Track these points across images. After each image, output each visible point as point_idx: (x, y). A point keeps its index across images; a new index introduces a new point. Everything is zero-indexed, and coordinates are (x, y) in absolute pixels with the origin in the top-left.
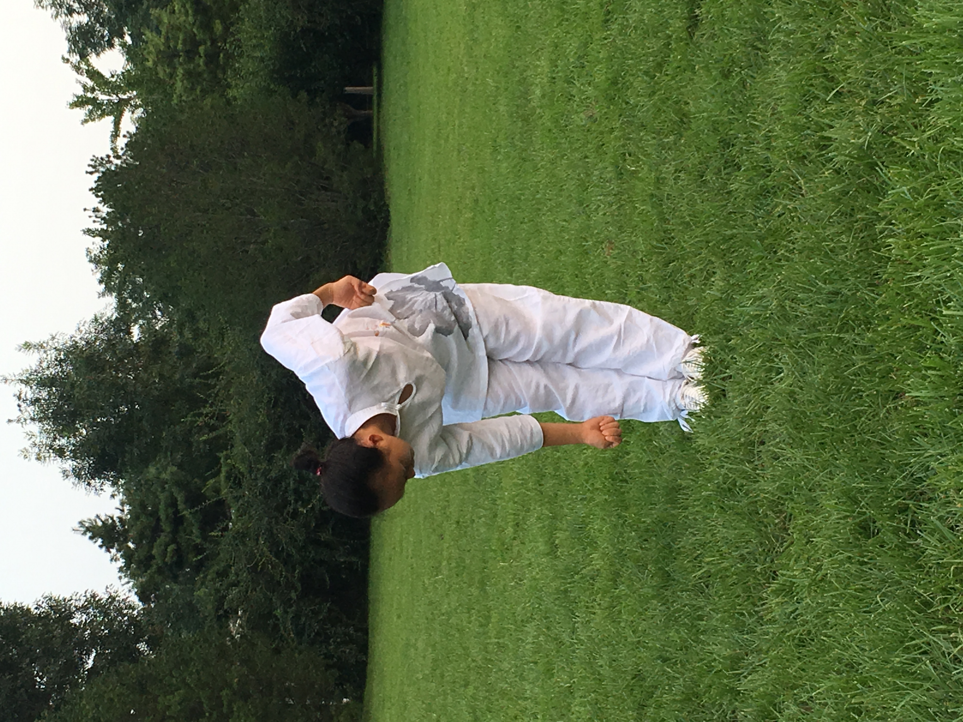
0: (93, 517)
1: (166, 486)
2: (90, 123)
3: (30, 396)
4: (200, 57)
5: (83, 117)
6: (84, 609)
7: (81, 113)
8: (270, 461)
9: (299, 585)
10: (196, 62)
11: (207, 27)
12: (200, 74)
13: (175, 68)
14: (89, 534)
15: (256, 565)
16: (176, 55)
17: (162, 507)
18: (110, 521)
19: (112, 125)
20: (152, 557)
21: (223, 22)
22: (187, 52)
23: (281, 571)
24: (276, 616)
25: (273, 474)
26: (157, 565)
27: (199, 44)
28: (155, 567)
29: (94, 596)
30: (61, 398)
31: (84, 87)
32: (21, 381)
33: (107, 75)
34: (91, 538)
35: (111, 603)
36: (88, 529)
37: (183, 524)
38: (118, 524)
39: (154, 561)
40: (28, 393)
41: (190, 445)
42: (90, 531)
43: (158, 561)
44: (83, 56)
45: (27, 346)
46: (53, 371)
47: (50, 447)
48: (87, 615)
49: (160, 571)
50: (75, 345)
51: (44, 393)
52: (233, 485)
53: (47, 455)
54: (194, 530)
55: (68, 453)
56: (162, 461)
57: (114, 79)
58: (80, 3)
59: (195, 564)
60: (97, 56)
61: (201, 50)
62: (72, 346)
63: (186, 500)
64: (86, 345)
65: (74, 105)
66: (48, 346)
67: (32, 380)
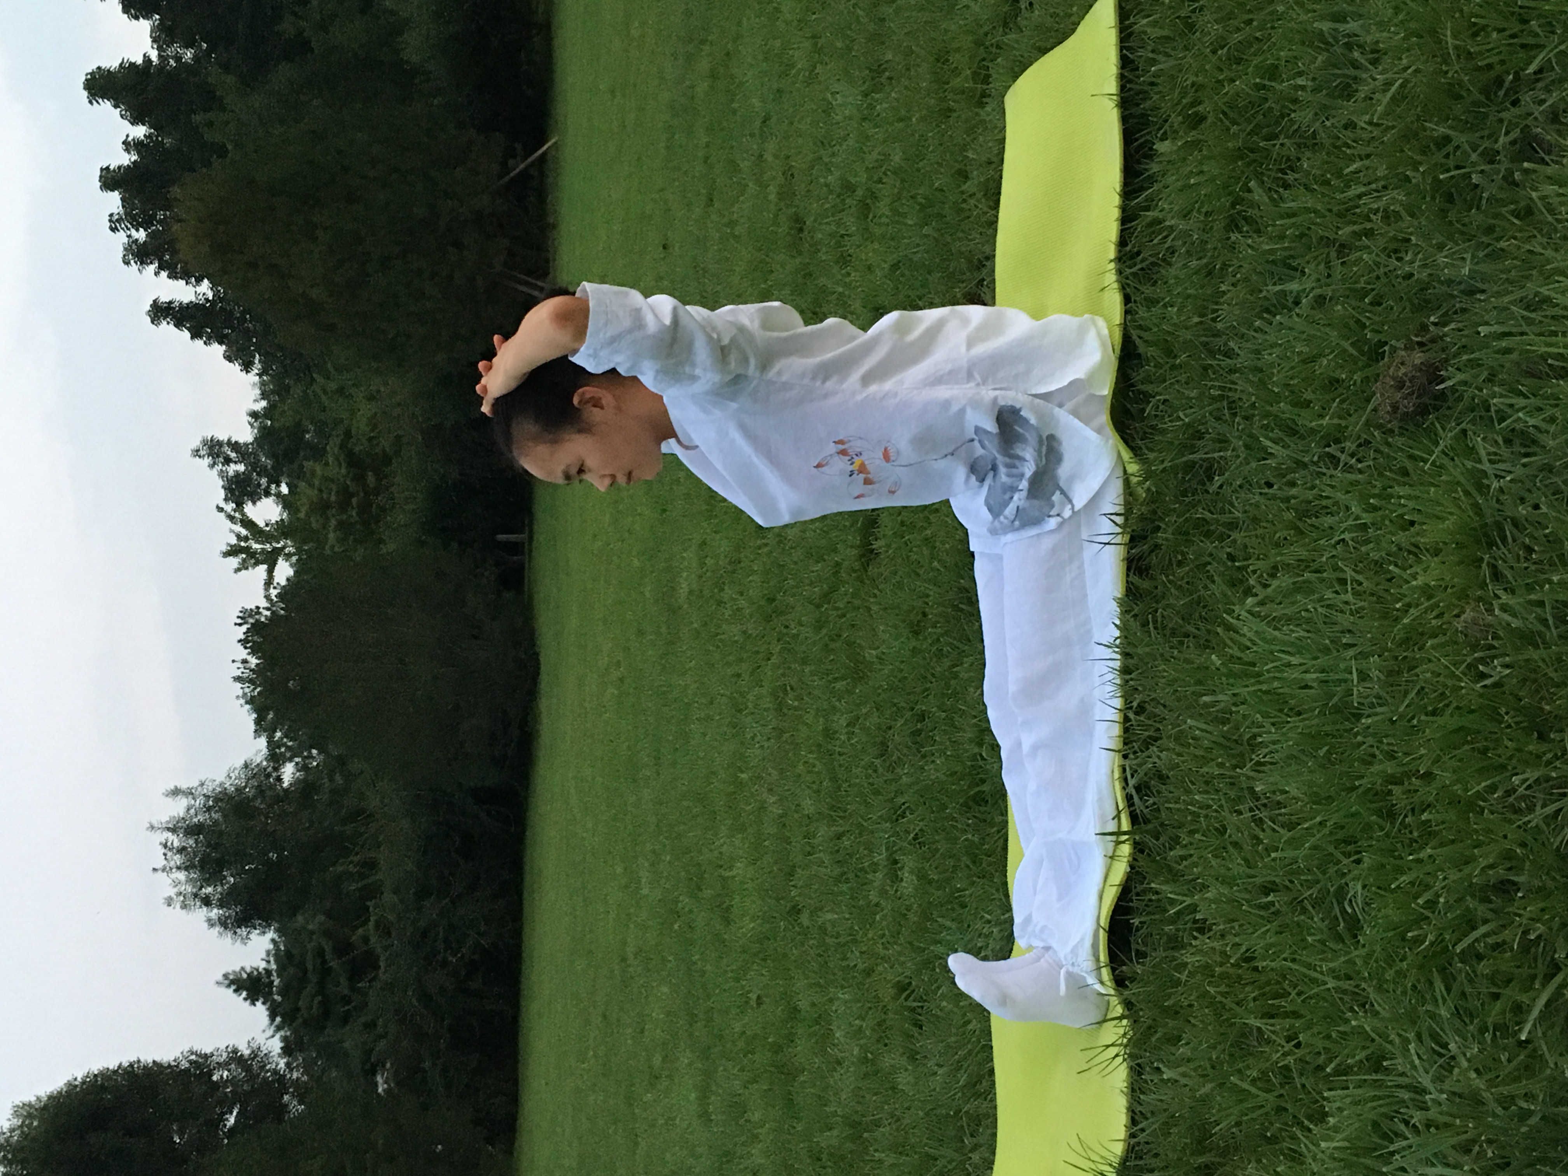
0: (238, 969)
1: (314, 936)
2: (243, 572)
3: (176, 844)
4: (353, 508)
5: (236, 566)
6: (225, 1065)
7: (234, 562)
8: (420, 909)
9: (448, 1036)
10: (349, 513)
11: (360, 478)
12: (352, 525)
13: (328, 519)
14: (233, 987)
15: (405, 1016)
16: (329, 506)
17: (309, 956)
18: (255, 973)
19: (265, 574)
20: (298, 1009)
21: (376, 474)
22: (340, 503)
23: (430, 1022)
24: (423, 1069)
25: (422, 924)
26: (303, 1017)
27: (352, 495)
28: (300, 1020)
29: (235, 1051)
30: (209, 845)
31: (238, 536)
32: (168, 829)
33: (261, 524)
34: (235, 991)
35: (253, 1059)
36: (233, 982)
37: (330, 975)
38: (263, 976)
39: (301, 1013)
40: (176, 841)
41: (340, 893)
42: (234, 984)
43: (304, 1013)
44: (239, 505)
45: (176, 792)
46: (201, 818)
47: (196, 895)
48: (229, 1071)
49: (306, 1023)
50: (224, 792)
51: (191, 842)
52: (382, 934)
53: (192, 904)
54: (342, 981)
55: (214, 902)
56: (311, 910)
57: (268, 528)
58: (237, 452)
59: (342, 1015)
60: (252, 505)
61: (354, 501)
62: (221, 793)
63: (334, 951)
64: (235, 792)
65: (227, 554)
66: (198, 793)
67: (179, 828)
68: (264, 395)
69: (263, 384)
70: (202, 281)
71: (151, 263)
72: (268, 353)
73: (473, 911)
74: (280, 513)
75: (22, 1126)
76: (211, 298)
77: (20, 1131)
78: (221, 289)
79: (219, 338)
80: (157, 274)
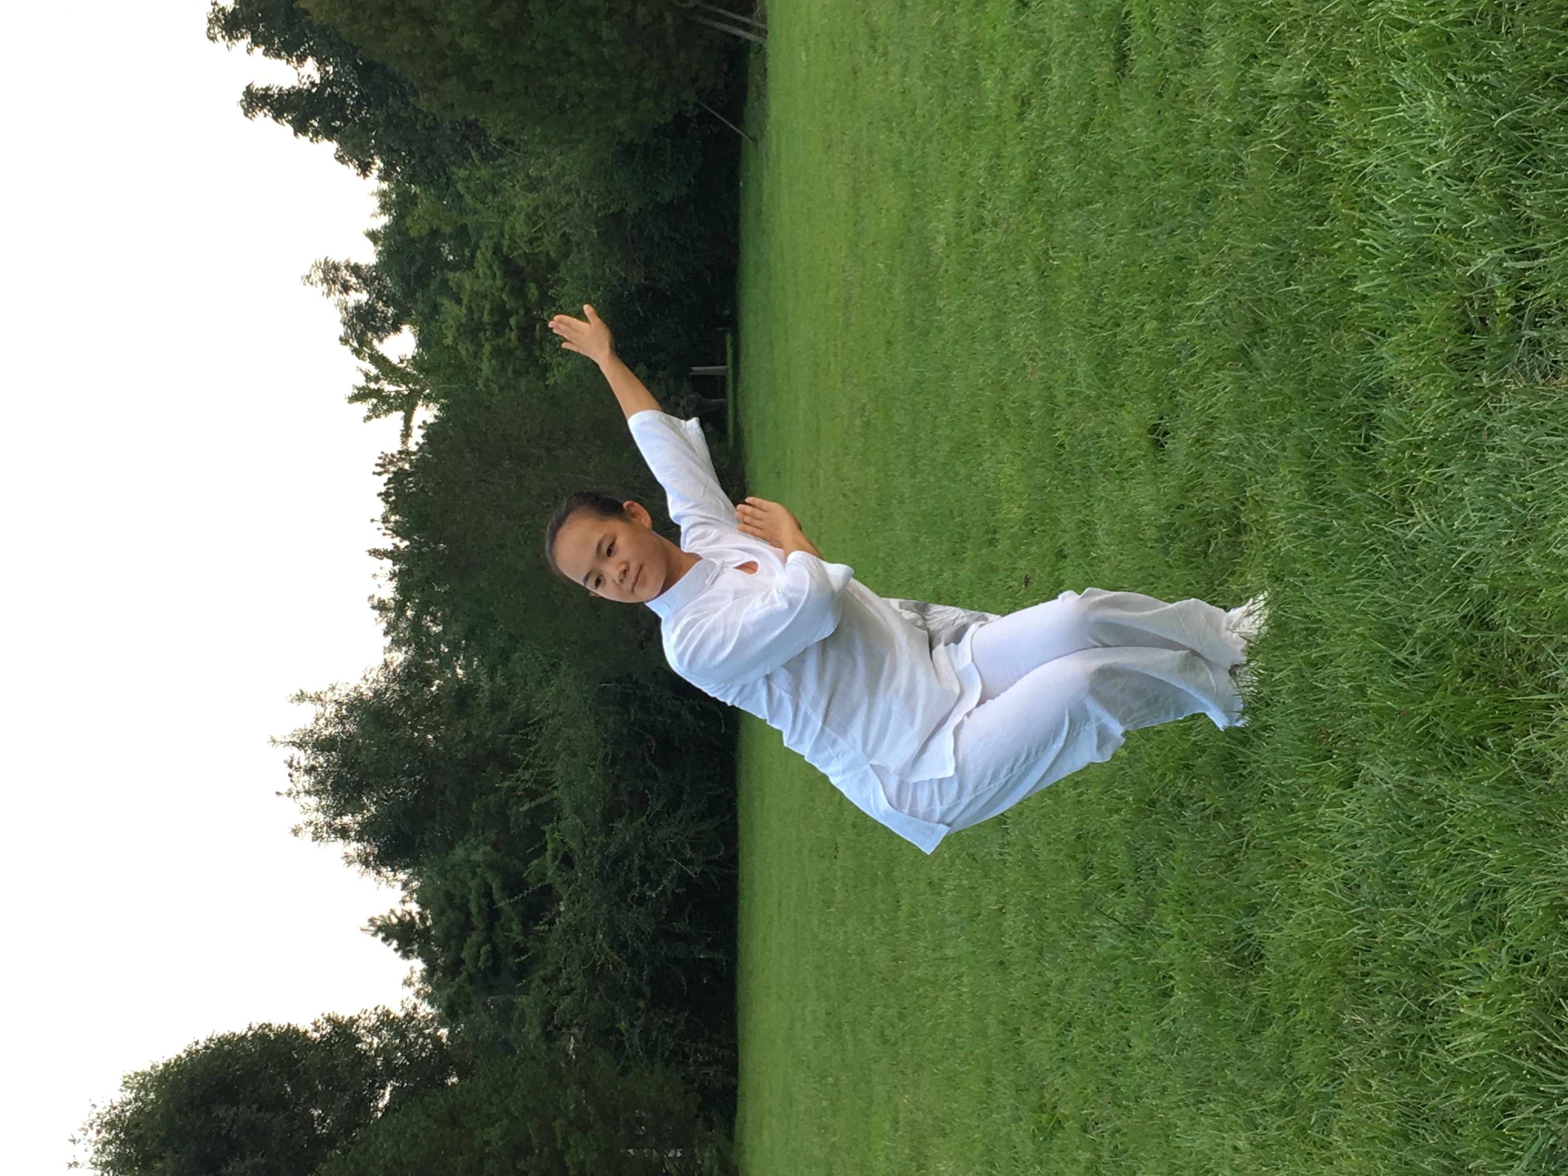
0: (386, 913)
1: (478, 870)
2: (374, 420)
3: (303, 763)
4: (511, 330)
5: (366, 413)
6: (374, 1031)
7: (363, 408)
8: (609, 831)
9: (647, 990)
10: (507, 336)
11: (519, 292)
12: (511, 352)
13: (480, 346)
14: (381, 935)
15: (594, 964)
16: (480, 327)
17: (472, 897)
18: (408, 918)
19: (402, 423)
20: (463, 962)
21: (540, 286)
22: (496, 325)
23: (625, 973)
24: (619, 1031)
25: (612, 849)
26: (467, 971)
27: (510, 314)
28: (464, 975)
29: (387, 1013)
30: (344, 764)
31: (367, 375)
32: (294, 744)
33: (395, 360)
34: (384, 940)
35: (409, 1022)
36: (380, 929)
37: (499, 919)
38: (418, 921)
39: (464, 967)
40: (303, 758)
41: (506, 819)
42: (382, 931)
43: (469, 965)
44: (364, 340)
45: (301, 697)
46: (331, 730)
47: (330, 826)
48: (380, 1038)
49: (471, 979)
50: (360, 698)
51: (321, 759)
52: (562, 865)
53: (325, 835)
54: (514, 926)
55: (352, 834)
56: (472, 840)
57: (403, 365)
58: (358, 277)
59: (515, 968)
60: (381, 340)
61: (513, 321)
62: (356, 699)
63: (504, 887)
64: (374, 697)
65: (354, 399)
66: (328, 699)
67: (307, 743)
68: (385, 207)
69: (383, 194)
70: (305, 60)
71: (242, 37)
72: (390, 149)
73: (676, 834)
74: (418, 346)
75: (136, 1100)
76: (318, 81)
77: (133, 1106)
78: (330, 69)
79: (329, 133)
80: (249, 51)
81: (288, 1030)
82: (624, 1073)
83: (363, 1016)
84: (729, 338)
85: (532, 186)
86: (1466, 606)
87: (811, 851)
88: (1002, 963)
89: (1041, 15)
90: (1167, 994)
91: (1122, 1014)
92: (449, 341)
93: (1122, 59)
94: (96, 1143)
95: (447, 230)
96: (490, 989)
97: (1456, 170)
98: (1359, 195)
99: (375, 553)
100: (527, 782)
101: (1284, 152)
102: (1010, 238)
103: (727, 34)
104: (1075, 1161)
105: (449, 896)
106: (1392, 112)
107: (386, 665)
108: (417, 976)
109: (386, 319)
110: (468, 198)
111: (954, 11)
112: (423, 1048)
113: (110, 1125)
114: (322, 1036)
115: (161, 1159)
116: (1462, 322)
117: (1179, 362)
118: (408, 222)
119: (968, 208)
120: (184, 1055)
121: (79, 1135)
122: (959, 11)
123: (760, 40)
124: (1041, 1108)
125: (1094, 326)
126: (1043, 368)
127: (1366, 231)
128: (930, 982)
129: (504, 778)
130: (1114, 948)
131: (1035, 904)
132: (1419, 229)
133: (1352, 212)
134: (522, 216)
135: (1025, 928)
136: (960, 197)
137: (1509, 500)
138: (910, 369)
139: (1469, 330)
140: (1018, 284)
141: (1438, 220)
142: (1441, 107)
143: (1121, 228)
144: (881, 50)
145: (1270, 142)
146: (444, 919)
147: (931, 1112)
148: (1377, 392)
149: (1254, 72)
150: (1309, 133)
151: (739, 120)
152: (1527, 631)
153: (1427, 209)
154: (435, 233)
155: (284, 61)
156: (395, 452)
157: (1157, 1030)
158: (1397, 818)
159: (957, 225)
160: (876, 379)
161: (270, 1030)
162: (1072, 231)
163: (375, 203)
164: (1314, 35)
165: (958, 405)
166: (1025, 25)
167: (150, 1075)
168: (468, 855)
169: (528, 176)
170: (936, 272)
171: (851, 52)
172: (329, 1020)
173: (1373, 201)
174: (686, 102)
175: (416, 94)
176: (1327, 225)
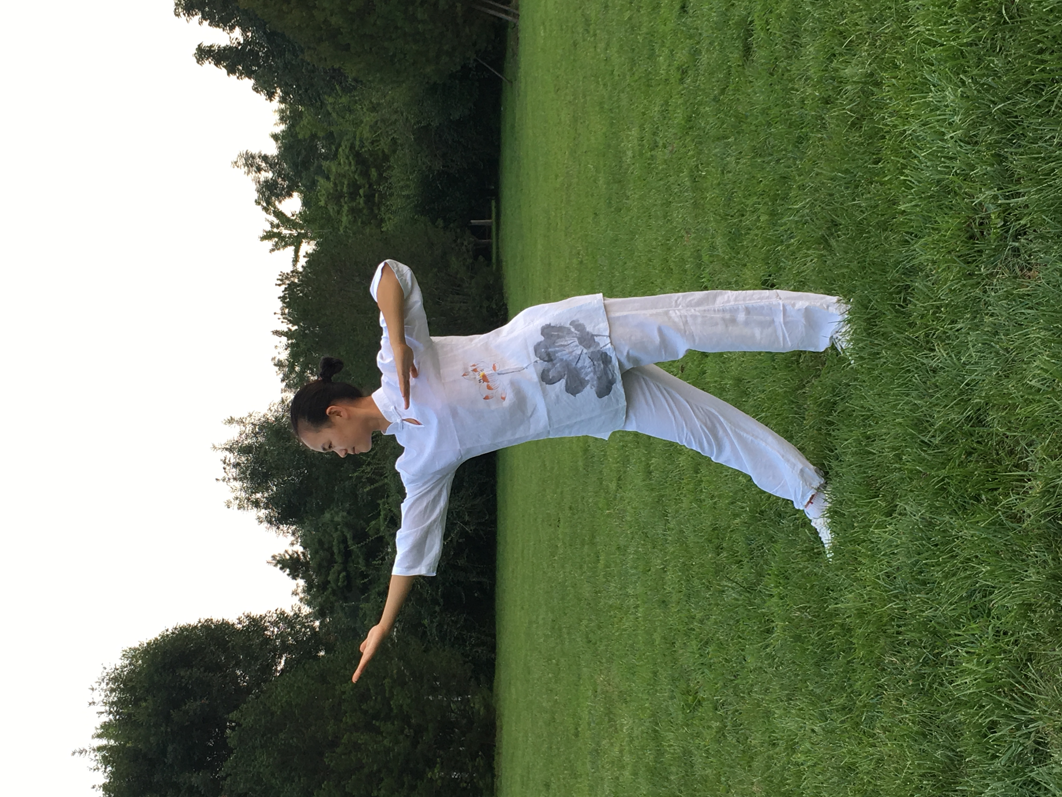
0: (283, 553)
1: (338, 527)
2: (276, 251)
3: (232, 461)
4: (361, 197)
5: (271, 247)
6: (275, 624)
7: (269, 244)
9: (441, 601)
10: (358, 201)
11: (365, 174)
12: (360, 211)
13: (341, 206)
14: (279, 566)
16: (341, 195)
17: (335, 543)
18: (296, 555)
19: (293, 253)
20: (328, 582)
21: (378, 169)
22: (351, 194)
23: (428, 590)
24: (423, 625)
26: (332, 588)
27: (360, 187)
28: (330, 589)
29: (283, 613)
30: (256, 462)
31: (272, 224)
32: (227, 449)
33: (289, 215)
34: (281, 569)
35: (297, 618)
36: (279, 562)
37: (351, 557)
38: (302, 557)
39: (330, 585)
40: (232, 458)
41: (356, 496)
43: (333, 584)
44: (270, 202)
45: (231, 421)
46: (249, 441)
47: (248, 499)
48: (278, 628)
49: (334, 593)
50: (267, 422)
51: (243, 459)
52: (390, 525)
53: (246, 506)
54: (360, 561)
55: (262, 505)
56: (335, 509)
57: (294, 218)
58: (266, 163)
59: (361, 586)
60: (280, 202)
61: (361, 191)
62: (264, 422)
63: (354, 538)
64: (275, 421)
65: (264, 238)
66: (247, 422)
67: (234, 449)
68: (283, 119)
69: (282, 111)
70: (234, 28)
71: (196, 14)
72: (286, 84)
73: (459, 506)
74: (302, 206)
75: (130, 664)
76: (242, 42)
77: (129, 668)
78: (249, 34)
79: (249, 74)
80: (200, 23)
81: (222, 623)
82: (426, 651)
83: (268, 615)
84: (493, 203)
85: (374, 108)
86: (969, 411)
87: (543, 521)
88: (664, 602)
89: (695, 19)
90: (769, 631)
91: (740, 640)
92: (322, 203)
93: (747, 50)
94: (106, 690)
95: (321, 134)
96: (346, 599)
97: (966, 137)
98: (902, 148)
99: (277, 333)
100: (369, 473)
101: (852, 116)
102: (674, 156)
103: (495, 16)
104: (709, 727)
105: (321, 542)
106: (925, 98)
107: (283, 401)
108: (300, 590)
109: (283, 189)
110: (334, 115)
111: (639, 11)
112: (305, 634)
113: (115, 680)
114: (243, 627)
115: (146, 701)
116: (968, 232)
117: (782, 242)
118: (297, 129)
119: (647, 135)
120: (159, 638)
121: (96, 686)
122: (642, 12)
123: (515, 21)
124: (688, 692)
125: (728, 215)
126: (694, 239)
127: (907, 171)
128: (616, 608)
129: (355, 471)
130: (737, 600)
131: (686, 568)
132: (941, 172)
133: (898, 159)
134: (368, 127)
135: (679, 581)
136: (642, 128)
137: (998, 347)
138: (608, 232)
139: (972, 237)
140: (679, 185)
141: (953, 167)
142: (956, 96)
143: (746, 155)
144: (592, 32)
145: (844, 109)
146: (317, 556)
147: (617, 687)
148: (912, 272)
149: (833, 65)
150: (869, 106)
151: (501, 69)
152: (1009, 429)
153: (948, 161)
154: (314, 137)
155: (222, 29)
156: (289, 272)
157: (763, 654)
158: (922, 539)
159: (639, 145)
160: (587, 235)
161: (212, 623)
162: (714, 155)
163: (277, 117)
164: (873, 44)
165: (640, 256)
166: (685, 24)
167: (139, 650)
168: (333, 518)
169: (371, 102)
170: (626, 173)
171: (573, 32)
172: (248, 616)
173: (911, 152)
174: (469, 59)
175: (302, 51)
176: (880, 165)
